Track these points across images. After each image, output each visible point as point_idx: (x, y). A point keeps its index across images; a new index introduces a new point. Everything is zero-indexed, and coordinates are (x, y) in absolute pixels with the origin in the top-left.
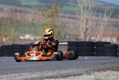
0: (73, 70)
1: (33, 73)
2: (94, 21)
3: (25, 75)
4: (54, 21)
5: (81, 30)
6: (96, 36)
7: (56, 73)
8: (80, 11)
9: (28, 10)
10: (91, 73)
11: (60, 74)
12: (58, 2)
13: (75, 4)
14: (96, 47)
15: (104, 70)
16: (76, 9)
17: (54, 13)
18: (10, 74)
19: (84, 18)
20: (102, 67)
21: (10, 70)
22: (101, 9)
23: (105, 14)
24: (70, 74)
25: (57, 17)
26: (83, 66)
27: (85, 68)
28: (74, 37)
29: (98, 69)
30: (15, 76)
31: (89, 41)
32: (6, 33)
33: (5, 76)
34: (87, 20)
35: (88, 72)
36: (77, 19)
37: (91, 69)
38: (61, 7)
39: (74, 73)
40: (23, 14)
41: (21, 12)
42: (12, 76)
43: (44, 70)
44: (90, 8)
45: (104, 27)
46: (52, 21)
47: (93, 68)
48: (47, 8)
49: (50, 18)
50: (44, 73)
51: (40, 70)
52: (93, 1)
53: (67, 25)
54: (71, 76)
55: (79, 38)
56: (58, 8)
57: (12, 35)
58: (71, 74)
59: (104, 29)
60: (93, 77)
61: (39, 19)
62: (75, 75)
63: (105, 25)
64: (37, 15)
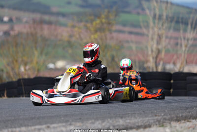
0: (136, 118)
1: (69, 123)
2: (171, 38)
3: (56, 128)
4: (104, 38)
5: (150, 53)
6: (174, 64)
7: (108, 124)
8: (147, 22)
9: (62, 20)
10: (165, 124)
11: (114, 126)
12: (111, 7)
13: (140, 11)
14: (174, 80)
15: (187, 119)
16: (141, 18)
17: (105, 25)
18: (31, 126)
19: (154, 34)
20: (184, 115)
21: (32, 118)
22: (182, 18)
23: (189, 26)
24: (130, 125)
25: (110, 31)
26: (152, 112)
27: (156, 116)
28: (137, 64)
29: (177, 117)
30: (39, 130)
31: (162, 71)
32: (25, 59)
33: (23, 129)
34: (160, 37)
35: (161, 123)
36: (142, 35)
37: (165, 117)
38: (116, 15)
39: (137, 124)
40: (53, 27)
41: (50, 23)
42: (35, 129)
43: (87, 119)
44: (164, 17)
45: (187, 49)
46: (101, 39)
47: (169, 116)
48: (92, 17)
49: (98, 33)
50: (87, 125)
51: (80, 119)
52: (169, 5)
53: (126, 45)
54: (131, 128)
55: (146, 65)
56: (112, 17)
57: (35, 62)
58: (133, 126)
59: (188, 51)
60: (168, 130)
61: (80, 36)
62: (138, 127)
63: (189, 46)
64: (76, 29)
